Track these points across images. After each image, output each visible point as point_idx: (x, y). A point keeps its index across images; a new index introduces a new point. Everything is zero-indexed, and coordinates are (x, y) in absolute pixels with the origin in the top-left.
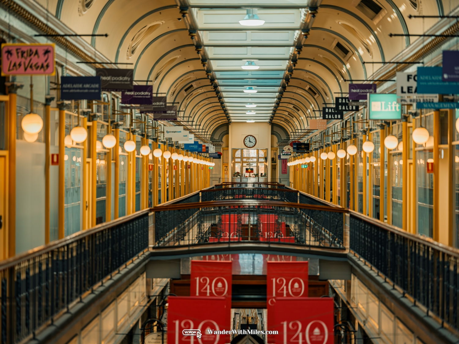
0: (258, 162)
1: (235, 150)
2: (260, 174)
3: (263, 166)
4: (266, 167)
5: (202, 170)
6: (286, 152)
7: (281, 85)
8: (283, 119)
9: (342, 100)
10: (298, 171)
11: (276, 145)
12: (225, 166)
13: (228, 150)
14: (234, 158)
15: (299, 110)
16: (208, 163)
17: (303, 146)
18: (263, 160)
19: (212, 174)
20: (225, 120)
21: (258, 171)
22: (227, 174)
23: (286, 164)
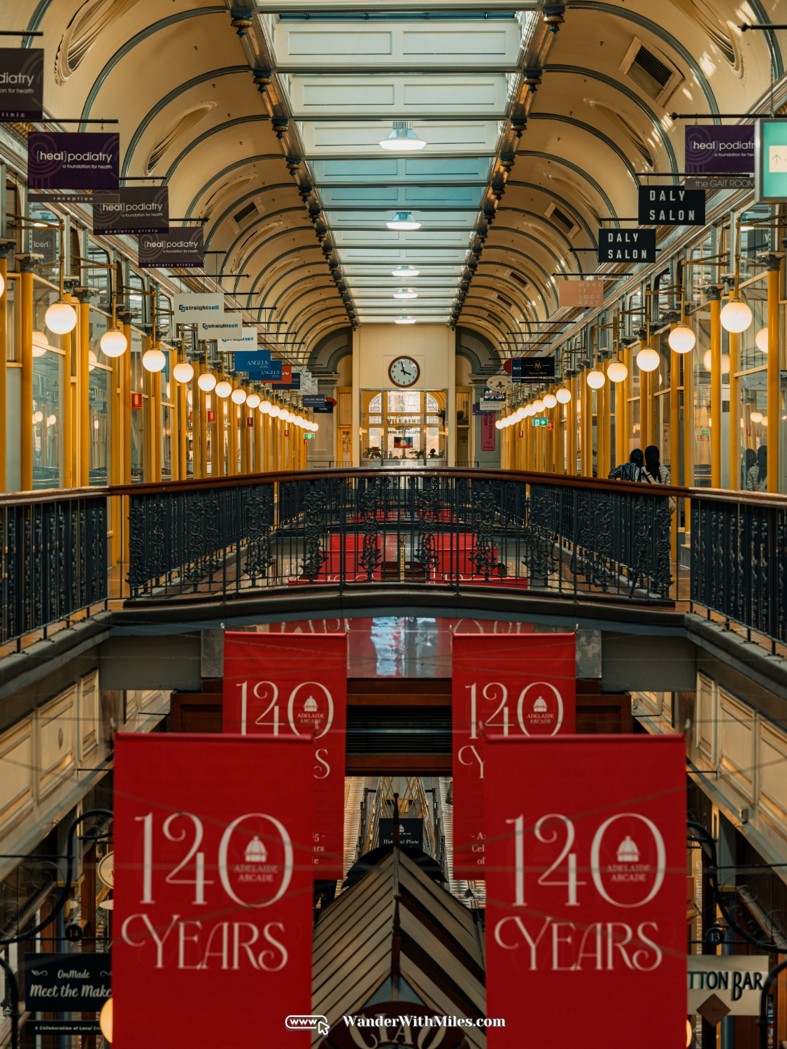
0: (424, 424)
1: (368, 394)
2: (428, 452)
3: (437, 437)
4: (443, 439)
5: (286, 438)
6: (492, 394)
7: (483, 207)
8: (485, 314)
9: (658, 195)
10: (523, 440)
11: (467, 381)
12: (344, 433)
13: (351, 393)
14: (364, 415)
15: (524, 283)
16: (300, 422)
17: (538, 366)
18: (436, 420)
19: (313, 453)
20: (342, 319)
21: (425, 445)
22: (349, 450)
23: (492, 427)
